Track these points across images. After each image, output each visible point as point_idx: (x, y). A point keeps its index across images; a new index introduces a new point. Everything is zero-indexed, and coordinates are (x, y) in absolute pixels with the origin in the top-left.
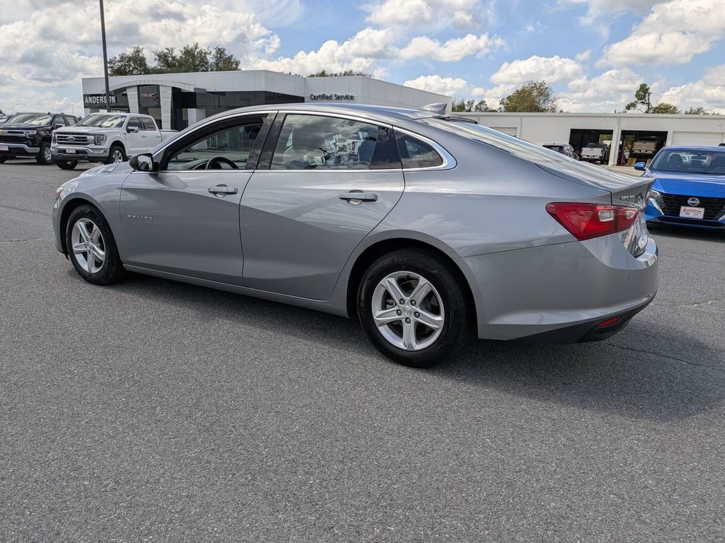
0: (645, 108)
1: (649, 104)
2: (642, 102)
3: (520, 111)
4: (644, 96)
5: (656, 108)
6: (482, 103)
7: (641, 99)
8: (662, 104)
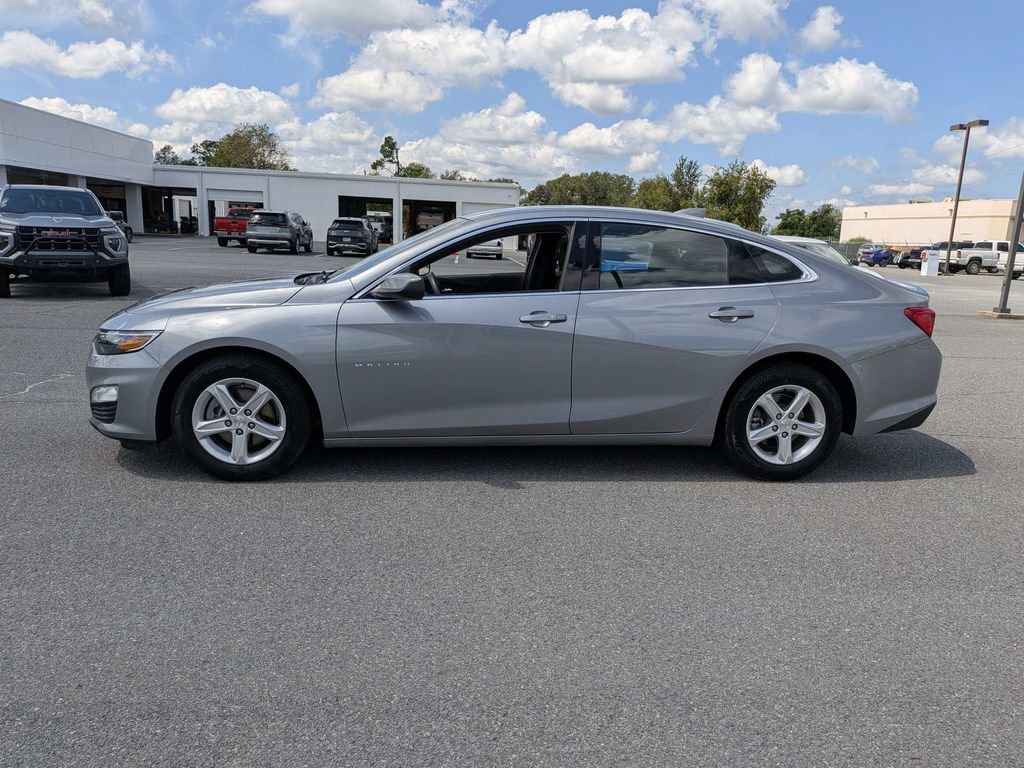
0: (394, 167)
1: (398, 163)
2: (390, 161)
3: (235, 166)
4: (391, 153)
5: (408, 169)
6: (166, 149)
7: (387, 156)
8: (413, 164)
